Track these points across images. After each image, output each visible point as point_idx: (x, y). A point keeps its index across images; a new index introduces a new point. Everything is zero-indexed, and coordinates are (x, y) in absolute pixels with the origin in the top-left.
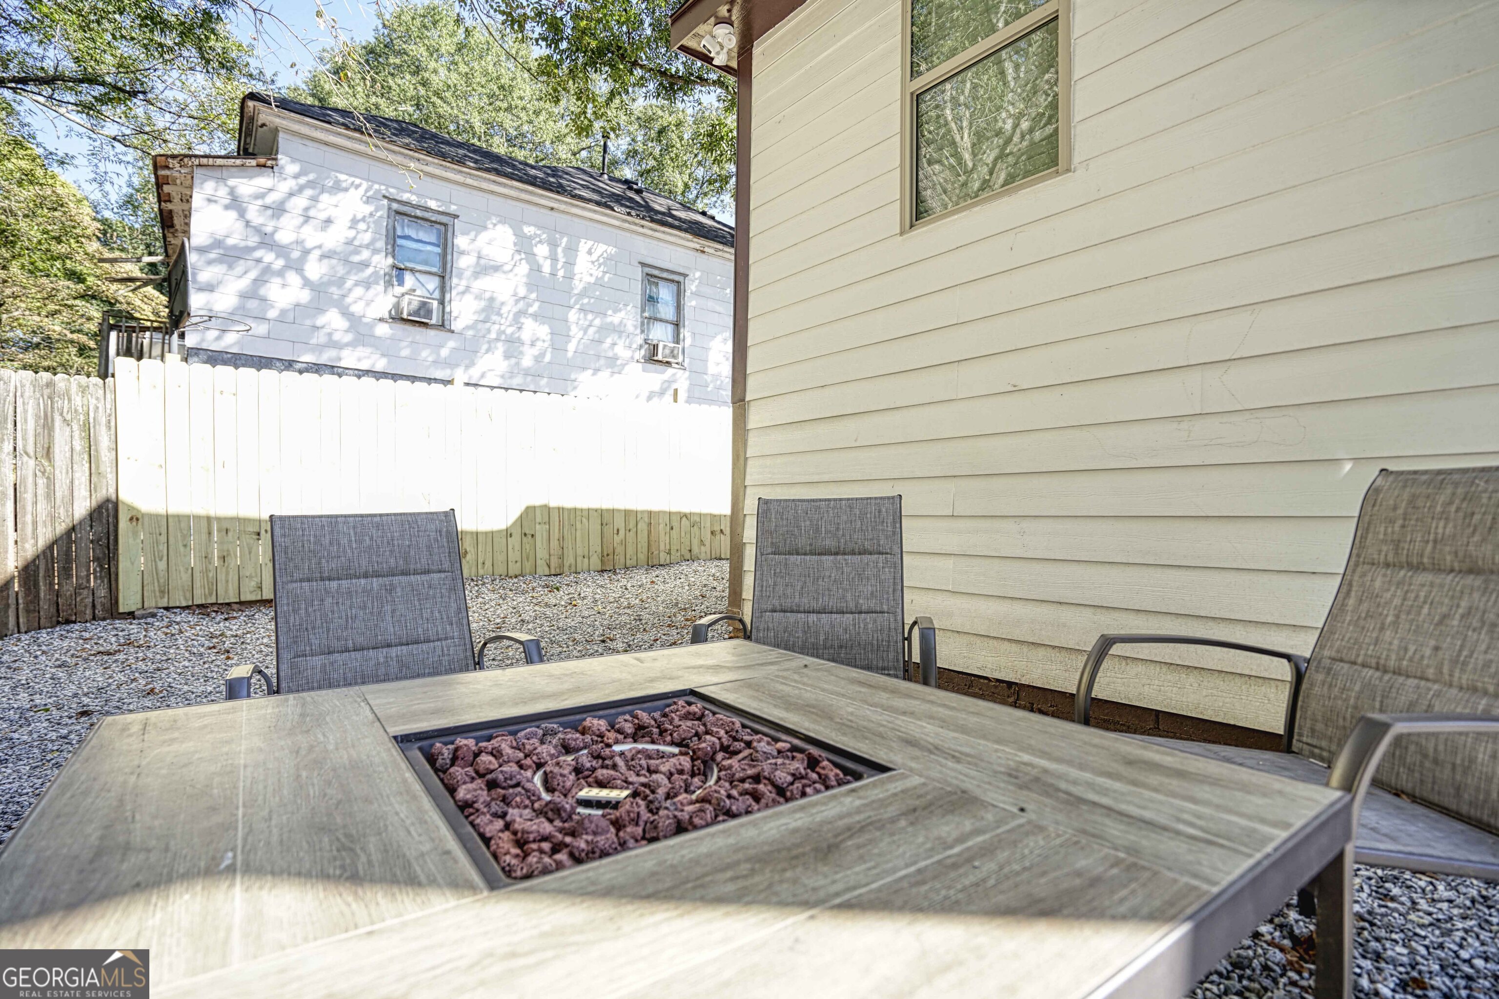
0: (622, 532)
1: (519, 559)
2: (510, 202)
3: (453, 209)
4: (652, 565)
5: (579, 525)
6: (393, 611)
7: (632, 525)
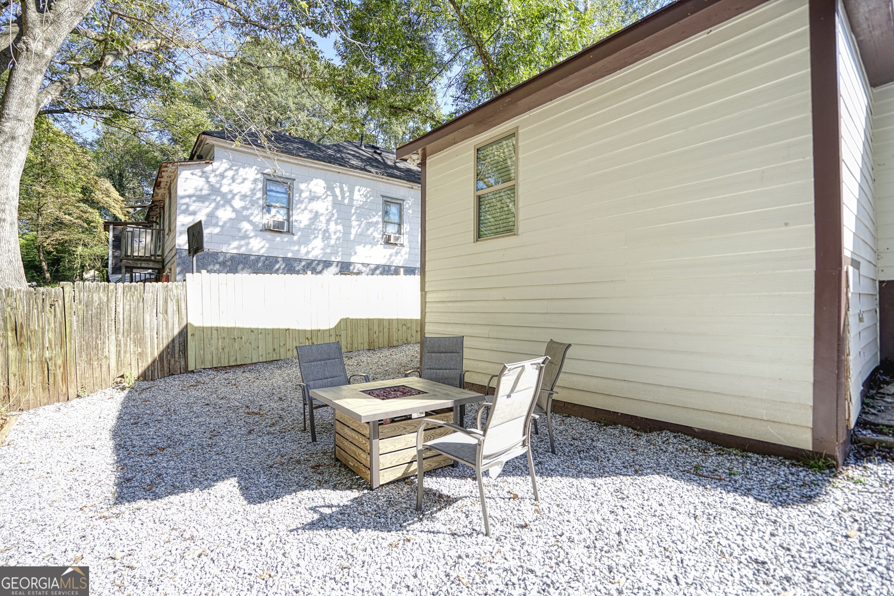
0: (377, 333)
2: (319, 170)
3: (293, 176)
4: (390, 347)
5: (359, 330)
7: (381, 330)
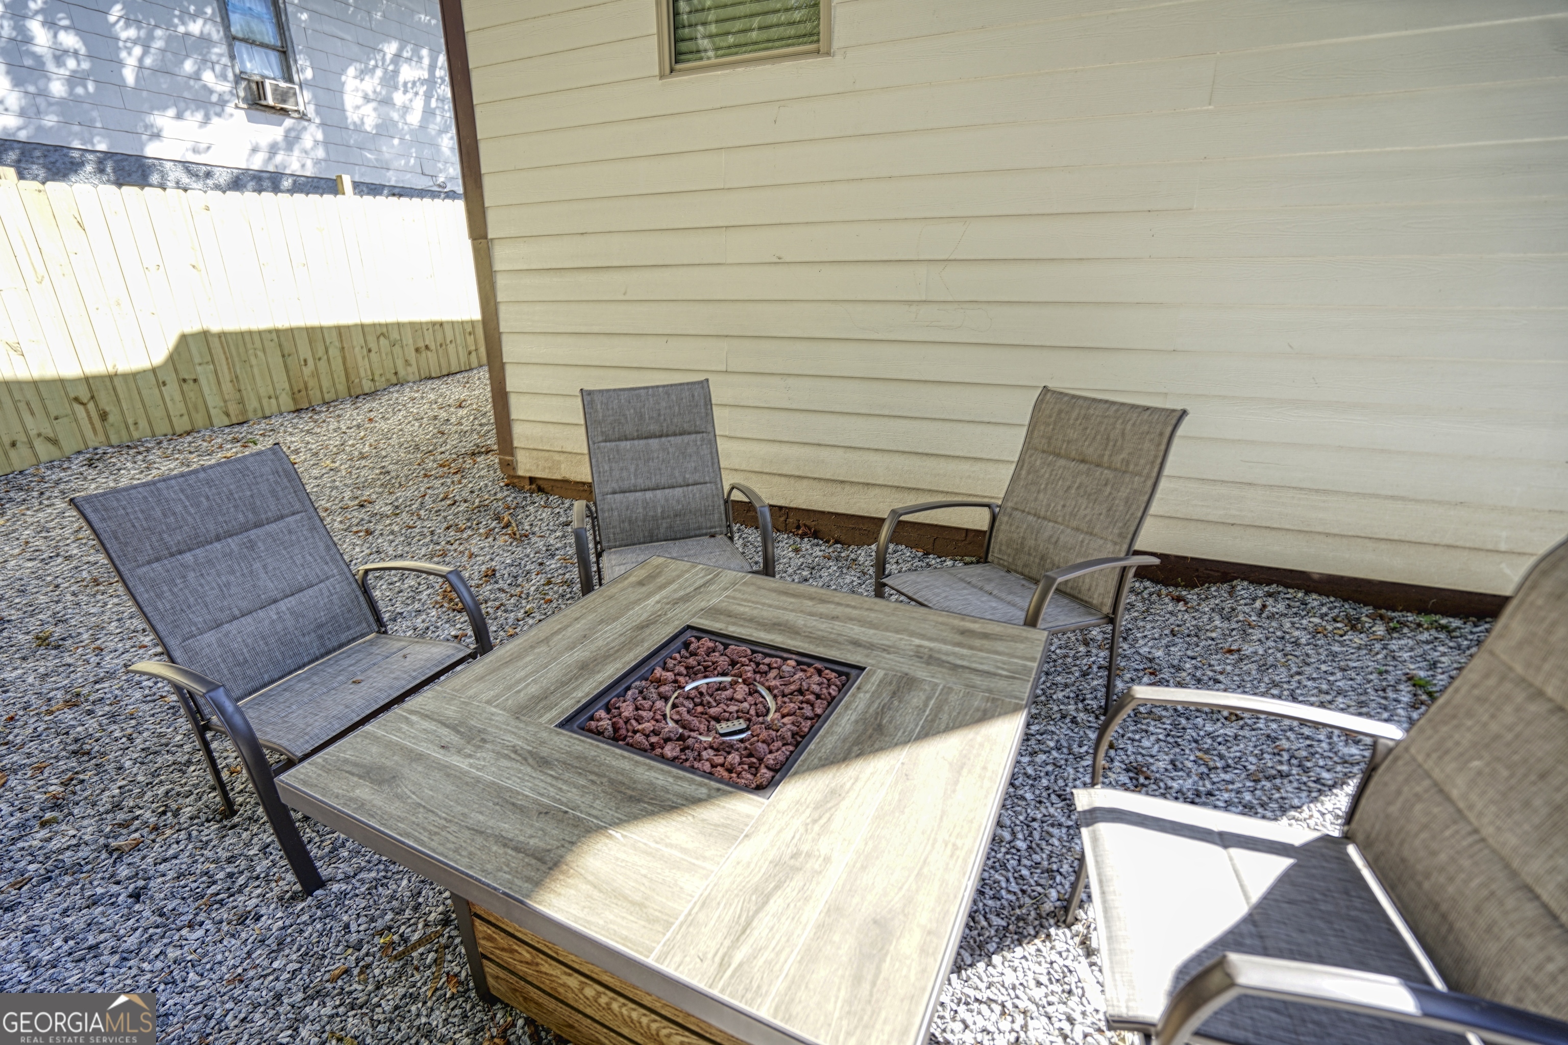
0: (311, 362)
1: (184, 411)
4: (356, 396)
5: (254, 361)
6: (265, 567)
7: (321, 352)
